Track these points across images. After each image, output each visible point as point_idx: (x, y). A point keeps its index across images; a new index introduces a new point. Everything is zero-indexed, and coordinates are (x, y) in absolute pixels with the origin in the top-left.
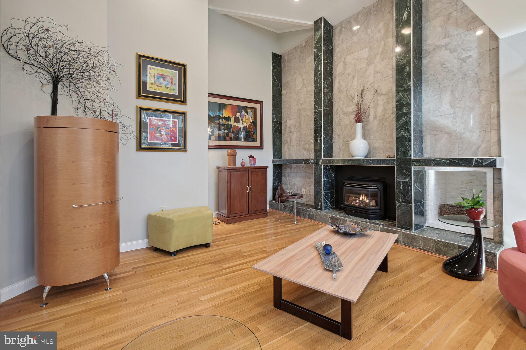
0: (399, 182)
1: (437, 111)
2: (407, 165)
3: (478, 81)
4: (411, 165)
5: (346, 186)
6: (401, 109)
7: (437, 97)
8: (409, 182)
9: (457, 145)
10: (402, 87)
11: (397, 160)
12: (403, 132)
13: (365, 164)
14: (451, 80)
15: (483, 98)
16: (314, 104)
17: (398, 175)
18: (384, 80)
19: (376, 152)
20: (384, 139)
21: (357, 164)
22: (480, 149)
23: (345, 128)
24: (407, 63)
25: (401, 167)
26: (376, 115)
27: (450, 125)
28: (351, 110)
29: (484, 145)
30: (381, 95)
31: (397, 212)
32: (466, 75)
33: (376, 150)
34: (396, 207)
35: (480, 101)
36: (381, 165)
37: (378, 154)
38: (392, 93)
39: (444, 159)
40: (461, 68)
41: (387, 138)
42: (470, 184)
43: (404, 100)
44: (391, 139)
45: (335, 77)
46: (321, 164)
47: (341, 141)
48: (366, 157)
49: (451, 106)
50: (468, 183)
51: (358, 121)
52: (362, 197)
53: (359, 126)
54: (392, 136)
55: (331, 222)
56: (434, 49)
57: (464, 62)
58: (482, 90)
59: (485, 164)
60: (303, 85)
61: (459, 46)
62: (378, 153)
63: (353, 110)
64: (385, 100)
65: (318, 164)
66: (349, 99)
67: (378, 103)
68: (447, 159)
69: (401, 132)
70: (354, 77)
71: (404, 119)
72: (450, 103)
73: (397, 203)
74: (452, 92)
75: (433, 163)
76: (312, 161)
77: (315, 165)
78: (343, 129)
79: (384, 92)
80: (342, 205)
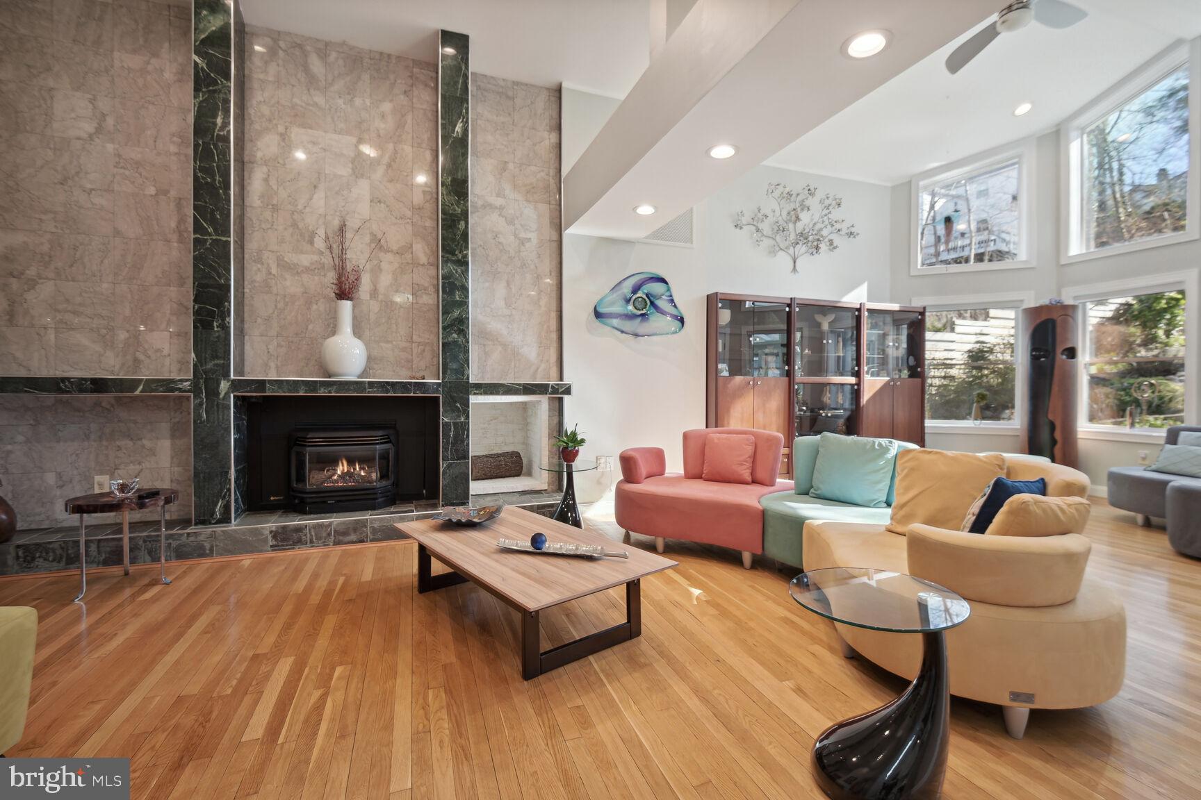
0: (446, 425)
1: (488, 306)
2: (461, 393)
3: (537, 278)
4: (468, 394)
5: (309, 446)
6: (451, 293)
7: (487, 284)
8: (465, 423)
9: (513, 364)
10: (453, 254)
11: (444, 384)
12: (456, 336)
13: (374, 392)
14: (507, 265)
15: (543, 303)
16: (195, 217)
17: (445, 411)
18: (395, 224)
19: (375, 366)
20: (394, 343)
21: (354, 392)
22: (539, 370)
23: (287, 302)
24: (462, 214)
25: (452, 397)
26: (375, 289)
27: (505, 332)
28: (306, 263)
29: (543, 366)
30: (389, 252)
31: (443, 478)
32: (525, 265)
33: (377, 364)
34: (441, 470)
35: (540, 306)
36: (412, 395)
37: (380, 371)
38: (411, 255)
39: (516, 384)
40: (520, 251)
41: (401, 341)
42: (494, 421)
43: (457, 279)
44: (409, 344)
45: (253, 163)
46: (227, 394)
47: (273, 333)
48: (359, 377)
49: (506, 304)
50: (491, 420)
51: (343, 294)
52: (343, 465)
53: (346, 305)
54: (412, 338)
55: (274, 543)
56: (484, 207)
57: (523, 244)
58: (542, 291)
59: (561, 390)
60: (99, 129)
61: (517, 218)
62: (380, 369)
63: (312, 264)
64: (396, 265)
65: (213, 392)
66: (302, 235)
67: (380, 265)
68: (519, 385)
69: (452, 334)
70: (315, 187)
71: (456, 313)
72: (505, 299)
73: (443, 464)
74: (508, 283)
75: (501, 391)
76: (188, 383)
77: (197, 396)
78: (281, 305)
79: (395, 248)
80: (272, 498)
